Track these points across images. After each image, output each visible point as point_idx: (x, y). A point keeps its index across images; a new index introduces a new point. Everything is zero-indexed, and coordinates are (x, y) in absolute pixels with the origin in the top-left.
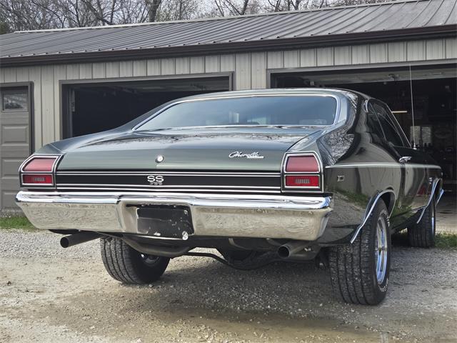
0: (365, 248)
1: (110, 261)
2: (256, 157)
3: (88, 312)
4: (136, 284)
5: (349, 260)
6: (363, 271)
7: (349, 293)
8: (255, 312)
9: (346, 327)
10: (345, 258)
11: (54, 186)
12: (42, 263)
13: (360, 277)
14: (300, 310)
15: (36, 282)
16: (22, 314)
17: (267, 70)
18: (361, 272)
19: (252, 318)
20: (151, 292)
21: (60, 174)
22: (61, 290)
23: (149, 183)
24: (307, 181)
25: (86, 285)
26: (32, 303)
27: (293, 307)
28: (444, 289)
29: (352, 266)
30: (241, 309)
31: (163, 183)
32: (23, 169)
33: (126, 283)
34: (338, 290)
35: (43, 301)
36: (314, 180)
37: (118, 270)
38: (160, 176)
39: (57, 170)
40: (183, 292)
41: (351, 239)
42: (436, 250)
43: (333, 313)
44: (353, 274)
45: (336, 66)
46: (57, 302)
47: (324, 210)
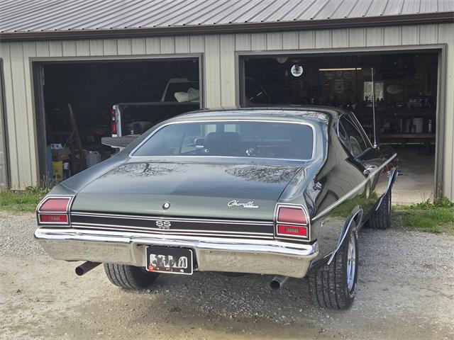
0: (339, 267)
1: (112, 273)
2: (251, 206)
3: (100, 327)
4: (135, 289)
5: (326, 276)
6: (337, 286)
7: (325, 302)
8: (246, 321)
9: (324, 336)
10: (322, 275)
11: (69, 225)
12: (41, 262)
13: (335, 290)
14: (283, 317)
15: (42, 288)
16: (41, 330)
17: (235, 52)
18: (335, 286)
19: (245, 329)
20: (151, 298)
21: (74, 214)
22: (68, 298)
23: (157, 227)
24: (297, 231)
25: (89, 291)
26: (47, 315)
27: (277, 313)
28: (401, 286)
29: (328, 281)
30: (233, 317)
31: (171, 228)
32: (40, 210)
33: (126, 289)
34: (316, 299)
35: (56, 313)
36: (302, 231)
37: (119, 279)
38: (168, 221)
39: (71, 211)
40: (179, 298)
41: (327, 262)
42: (391, 231)
43: (312, 319)
44: (329, 287)
45: (301, 50)
46: (69, 314)
47: (311, 256)
